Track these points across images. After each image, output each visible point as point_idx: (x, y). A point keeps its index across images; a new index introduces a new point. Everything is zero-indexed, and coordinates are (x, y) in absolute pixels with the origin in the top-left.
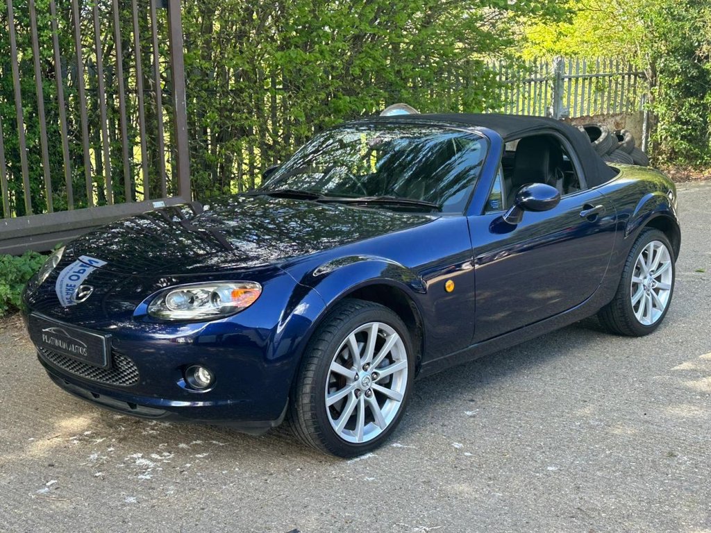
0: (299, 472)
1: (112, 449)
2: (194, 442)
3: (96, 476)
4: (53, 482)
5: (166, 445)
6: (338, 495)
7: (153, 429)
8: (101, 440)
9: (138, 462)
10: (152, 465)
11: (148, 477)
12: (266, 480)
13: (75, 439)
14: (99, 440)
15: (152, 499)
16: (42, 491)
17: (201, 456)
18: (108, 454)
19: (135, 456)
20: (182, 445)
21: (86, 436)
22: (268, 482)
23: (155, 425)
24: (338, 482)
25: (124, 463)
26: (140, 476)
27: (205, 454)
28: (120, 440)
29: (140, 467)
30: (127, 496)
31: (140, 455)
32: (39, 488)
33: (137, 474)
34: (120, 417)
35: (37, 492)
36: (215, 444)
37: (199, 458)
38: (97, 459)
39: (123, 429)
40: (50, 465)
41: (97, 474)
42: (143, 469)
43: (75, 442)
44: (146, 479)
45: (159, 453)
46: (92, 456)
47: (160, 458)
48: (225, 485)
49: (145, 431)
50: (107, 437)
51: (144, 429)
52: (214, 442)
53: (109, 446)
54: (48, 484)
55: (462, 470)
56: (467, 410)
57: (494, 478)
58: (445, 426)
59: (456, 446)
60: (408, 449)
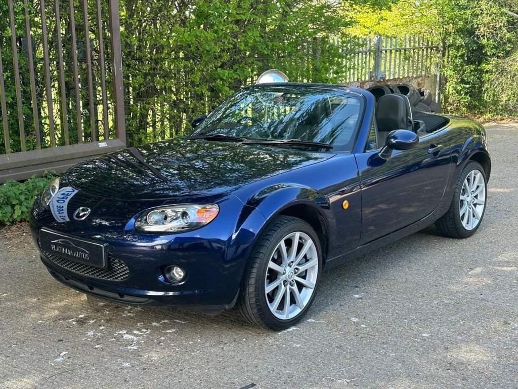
0: (245, 341)
1: (102, 328)
2: (163, 321)
3: (96, 348)
4: (65, 353)
5: (142, 323)
6: (278, 358)
7: (130, 313)
8: (93, 321)
9: (125, 337)
10: (135, 339)
11: (135, 348)
12: (223, 348)
13: (74, 321)
14: (92, 322)
15: (142, 364)
16: (59, 360)
17: (170, 331)
18: (101, 331)
19: (121, 332)
20: (154, 324)
21: (81, 318)
22: (224, 349)
23: (131, 309)
24: (275, 348)
25: (115, 338)
26: (129, 347)
27: (173, 330)
28: (108, 321)
29: (128, 341)
30: (124, 362)
31: (125, 332)
32: (55, 357)
33: (126, 346)
34: (102, 304)
35: (55, 361)
36: (178, 322)
37: (169, 333)
38: (94, 335)
39: (108, 312)
40: (59, 341)
41: (97, 347)
42: (130, 343)
43: (74, 323)
44: (134, 349)
45: (138, 330)
46: (89, 334)
47: (140, 333)
48: (194, 352)
49: (125, 314)
50: (97, 319)
51: (123, 312)
52: (178, 321)
53: (100, 326)
54: (62, 354)
55: (362, 337)
56: (355, 294)
57: (387, 343)
58: (342, 306)
59: (354, 321)
60: (320, 323)
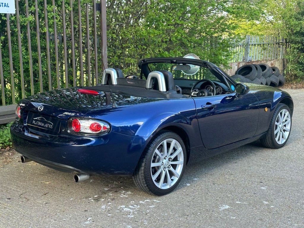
0: (200, 214)
1: (110, 204)
2: (146, 201)
3: (108, 216)
4: (90, 218)
5: (134, 202)
6: (223, 225)
7: (125, 195)
8: (104, 200)
9: (125, 209)
10: (131, 211)
11: (132, 216)
12: (187, 218)
13: (92, 199)
14: (103, 200)
15: (139, 226)
16: (87, 223)
17: (152, 207)
18: (109, 205)
19: (122, 206)
20: (141, 202)
21: (96, 197)
22: (188, 219)
23: (125, 193)
24: (219, 219)
25: (119, 210)
26: (129, 216)
27: (154, 206)
28: (113, 199)
29: (127, 212)
30: (127, 225)
31: (124, 206)
32: (85, 221)
33: (127, 215)
34: (107, 189)
35: (85, 223)
36: (155, 202)
37: (152, 208)
38: (105, 208)
39: (111, 194)
40: (85, 211)
41: (109, 215)
42: (129, 213)
43: (92, 200)
44: (132, 217)
45: (132, 205)
46: (103, 207)
47: (133, 208)
48: (169, 220)
49: (122, 195)
50: (106, 198)
51: (121, 194)
52: (155, 201)
53: (108, 202)
54: (88, 219)
55: (274, 214)
56: (261, 187)
57: (290, 217)
58: (255, 194)
59: (266, 203)
60: (245, 204)
